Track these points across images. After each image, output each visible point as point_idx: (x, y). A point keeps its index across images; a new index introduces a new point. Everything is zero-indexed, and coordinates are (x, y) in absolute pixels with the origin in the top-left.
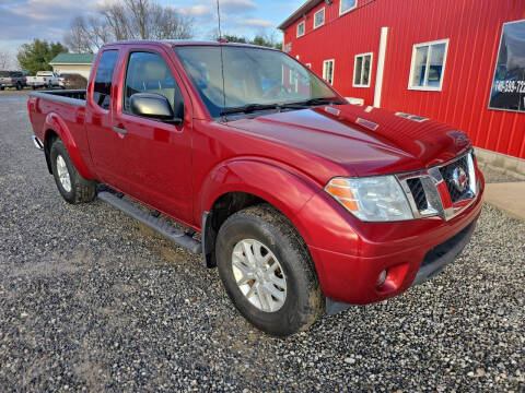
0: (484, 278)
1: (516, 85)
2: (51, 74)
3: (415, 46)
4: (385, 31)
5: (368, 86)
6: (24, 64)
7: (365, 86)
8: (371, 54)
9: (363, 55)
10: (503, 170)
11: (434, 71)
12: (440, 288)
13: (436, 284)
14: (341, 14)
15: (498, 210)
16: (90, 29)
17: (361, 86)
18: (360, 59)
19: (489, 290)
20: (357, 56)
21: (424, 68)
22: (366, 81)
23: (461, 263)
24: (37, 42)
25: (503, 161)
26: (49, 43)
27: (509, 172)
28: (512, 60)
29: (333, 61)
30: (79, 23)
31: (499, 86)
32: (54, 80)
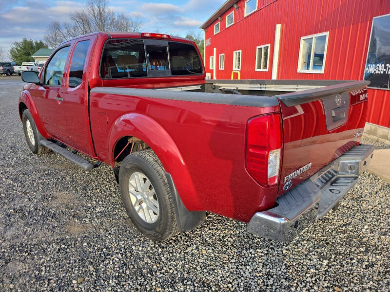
0: (367, 251)
1: (385, 67)
2: (33, 63)
3: (302, 38)
4: (279, 27)
5: (267, 70)
6: (15, 57)
7: (265, 70)
8: (269, 45)
9: (262, 46)
10: (376, 138)
11: (317, 58)
12: (325, 262)
13: (321, 258)
14: (245, 15)
15: (375, 177)
16: (65, 31)
17: (262, 70)
18: (261, 49)
19: (372, 265)
20: (258, 47)
21: (309, 56)
22: (265, 66)
23: (345, 232)
24: (25, 41)
25: (376, 130)
26: (34, 41)
27: (381, 140)
28: (380, 49)
29: (241, 51)
30: (56, 26)
31: (371, 69)
32: (35, 68)
